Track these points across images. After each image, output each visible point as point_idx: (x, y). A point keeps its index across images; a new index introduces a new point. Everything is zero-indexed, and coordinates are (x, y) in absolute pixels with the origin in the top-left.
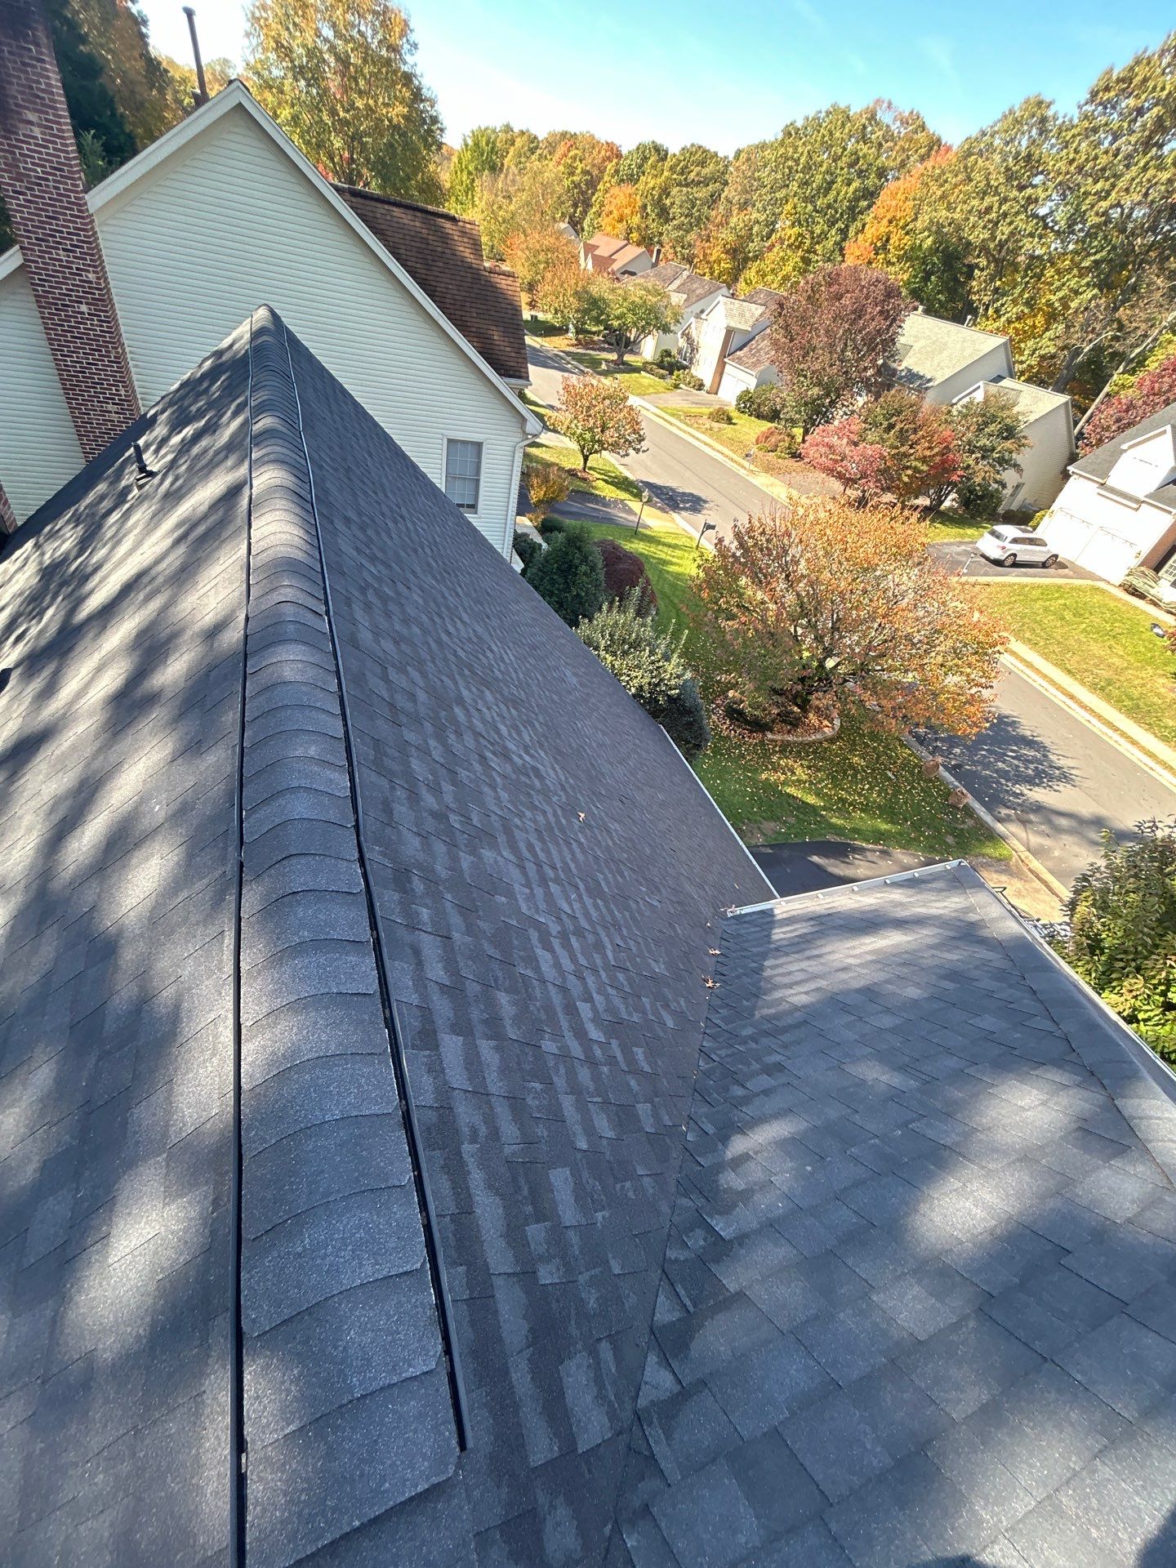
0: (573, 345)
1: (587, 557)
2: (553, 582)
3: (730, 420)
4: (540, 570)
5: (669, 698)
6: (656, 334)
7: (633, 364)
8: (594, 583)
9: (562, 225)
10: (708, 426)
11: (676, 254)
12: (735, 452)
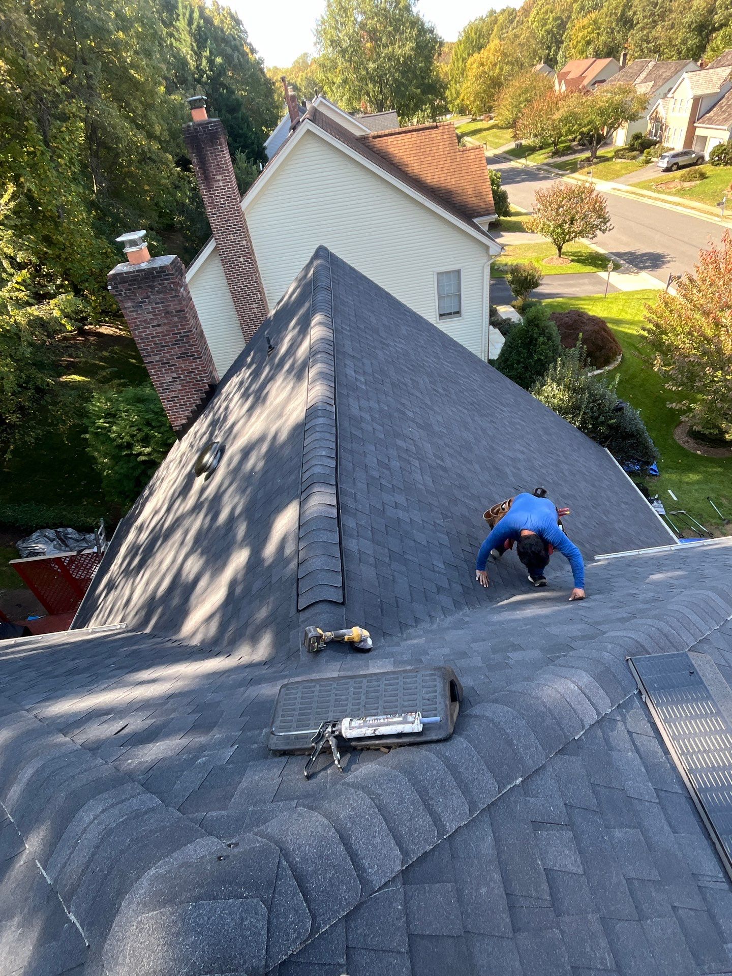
0: (549, 157)
1: (544, 331)
2: (519, 354)
3: (703, 176)
4: (509, 347)
5: (610, 427)
6: (626, 125)
7: (606, 155)
8: (552, 349)
9: (539, 67)
10: (679, 187)
11: (642, 50)
12: (707, 204)
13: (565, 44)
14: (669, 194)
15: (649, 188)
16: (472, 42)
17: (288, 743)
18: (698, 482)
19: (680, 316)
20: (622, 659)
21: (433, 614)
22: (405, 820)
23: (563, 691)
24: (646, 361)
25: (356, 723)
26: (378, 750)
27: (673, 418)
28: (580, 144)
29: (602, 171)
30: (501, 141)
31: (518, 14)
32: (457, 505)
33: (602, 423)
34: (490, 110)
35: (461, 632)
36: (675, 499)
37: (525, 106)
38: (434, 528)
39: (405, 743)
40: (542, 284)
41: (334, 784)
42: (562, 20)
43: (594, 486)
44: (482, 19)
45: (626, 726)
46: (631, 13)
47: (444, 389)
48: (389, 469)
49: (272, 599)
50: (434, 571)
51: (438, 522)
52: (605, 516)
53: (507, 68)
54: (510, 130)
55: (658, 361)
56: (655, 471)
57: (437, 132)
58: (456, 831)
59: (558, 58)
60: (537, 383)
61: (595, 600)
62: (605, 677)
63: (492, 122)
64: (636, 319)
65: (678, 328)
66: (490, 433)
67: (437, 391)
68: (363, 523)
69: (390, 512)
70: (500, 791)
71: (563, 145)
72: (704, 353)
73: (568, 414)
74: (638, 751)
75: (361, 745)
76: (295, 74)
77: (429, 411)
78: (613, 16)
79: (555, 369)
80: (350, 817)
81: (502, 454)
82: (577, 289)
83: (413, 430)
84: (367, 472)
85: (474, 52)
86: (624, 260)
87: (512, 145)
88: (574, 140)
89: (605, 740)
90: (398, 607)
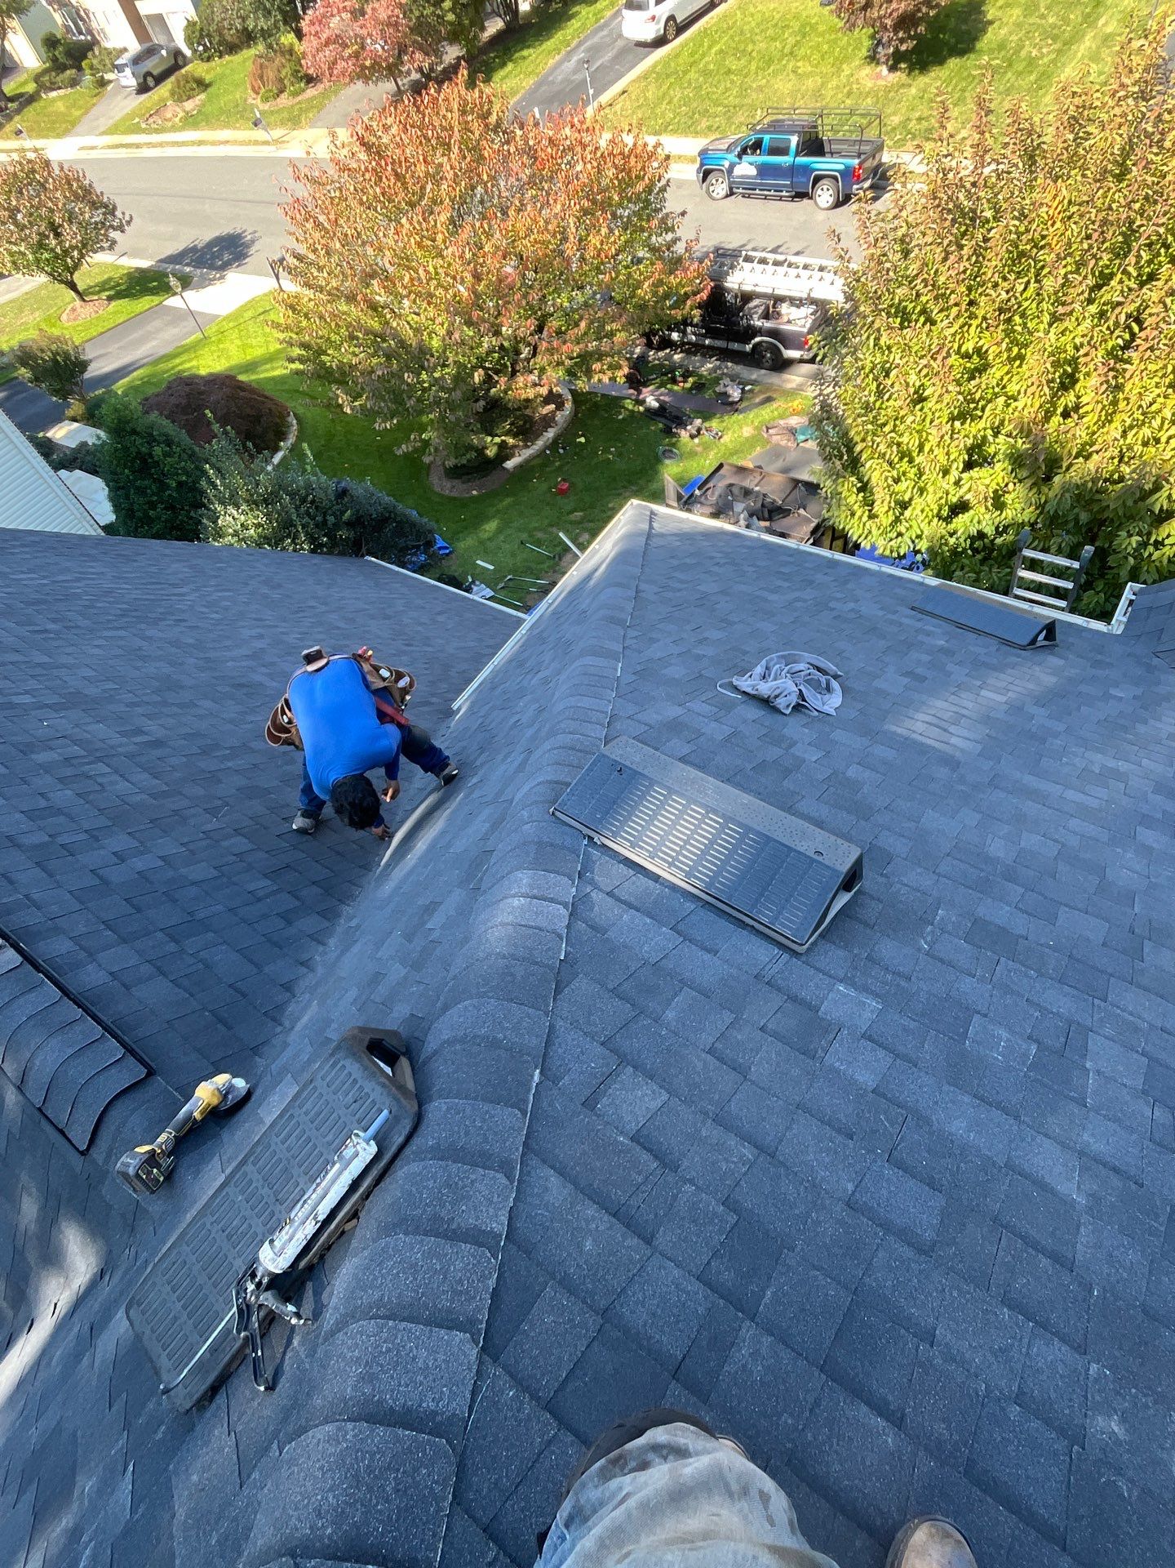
1: (151, 435)
2: (141, 491)
3: (202, 85)
4: (119, 488)
5: (350, 524)
6: (14, 23)
7: (22, 90)
8: (185, 457)
10: (181, 114)
12: (239, 129)
14: (174, 129)
15: (136, 130)
17: (207, 1372)
18: (499, 531)
19: (321, 317)
20: (547, 817)
21: (305, 956)
22: (439, 1287)
23: (511, 918)
24: (328, 406)
25: (281, 1238)
26: (343, 1233)
27: (414, 466)
29: (37, 123)
32: (220, 781)
33: (337, 526)
35: (355, 949)
36: (492, 567)
38: (208, 841)
39: (368, 1187)
40: (91, 361)
41: (312, 1353)
43: (387, 617)
45: (601, 890)
47: (54, 621)
48: (60, 812)
49: (24, 1178)
50: (259, 900)
51: (209, 827)
52: (429, 646)
55: (343, 398)
56: (446, 548)
58: (510, 1219)
60: (205, 521)
61: (482, 765)
62: (544, 856)
64: (272, 349)
65: (333, 337)
66: (191, 641)
67: (46, 631)
68: (81, 929)
69: (116, 875)
70: (524, 1113)
72: (388, 357)
73: (282, 540)
74: (630, 906)
75: (315, 1255)
77: (55, 672)
79: (215, 486)
80: (362, 1378)
81: (233, 659)
82: (154, 343)
83: (51, 722)
84: (19, 846)
86: (188, 265)
89: (592, 927)
90: (244, 995)
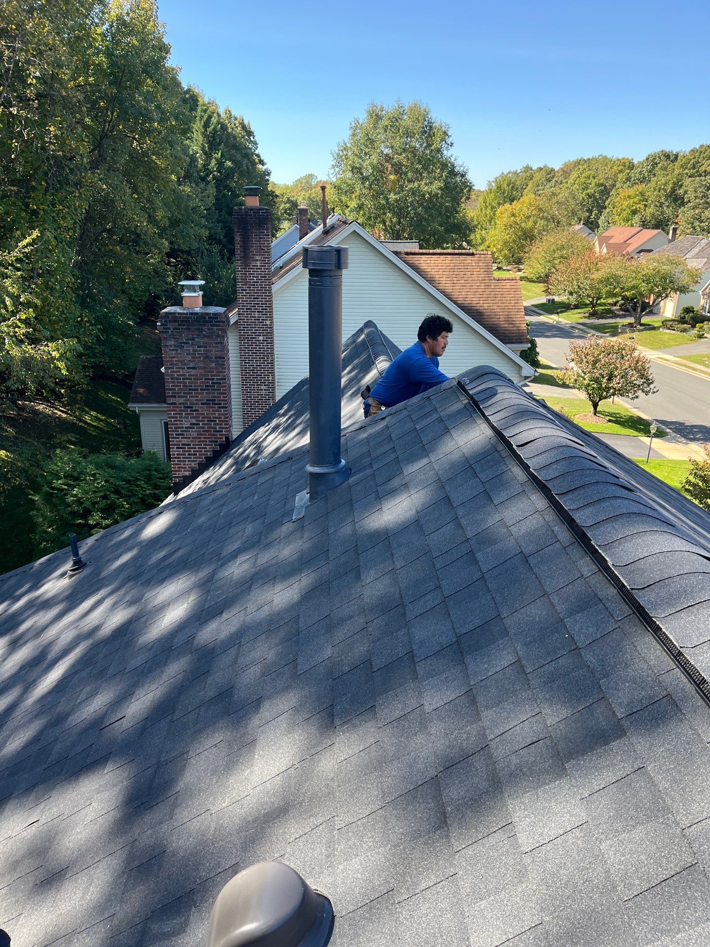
0: (585, 317)
6: (675, 296)
7: (652, 323)
9: (577, 227)
11: (694, 228)
13: (608, 210)
15: (702, 363)
16: (504, 193)
28: (621, 309)
29: (647, 339)
30: (530, 294)
31: (557, 174)
34: (519, 261)
37: (560, 262)
42: (605, 186)
44: (515, 173)
46: (681, 191)
53: (543, 222)
54: (541, 285)
57: (473, 259)
59: (600, 222)
63: (520, 274)
71: (603, 308)
76: (297, 193)
78: (662, 192)
85: (505, 202)
86: (670, 429)
87: (543, 300)
88: (615, 304)
